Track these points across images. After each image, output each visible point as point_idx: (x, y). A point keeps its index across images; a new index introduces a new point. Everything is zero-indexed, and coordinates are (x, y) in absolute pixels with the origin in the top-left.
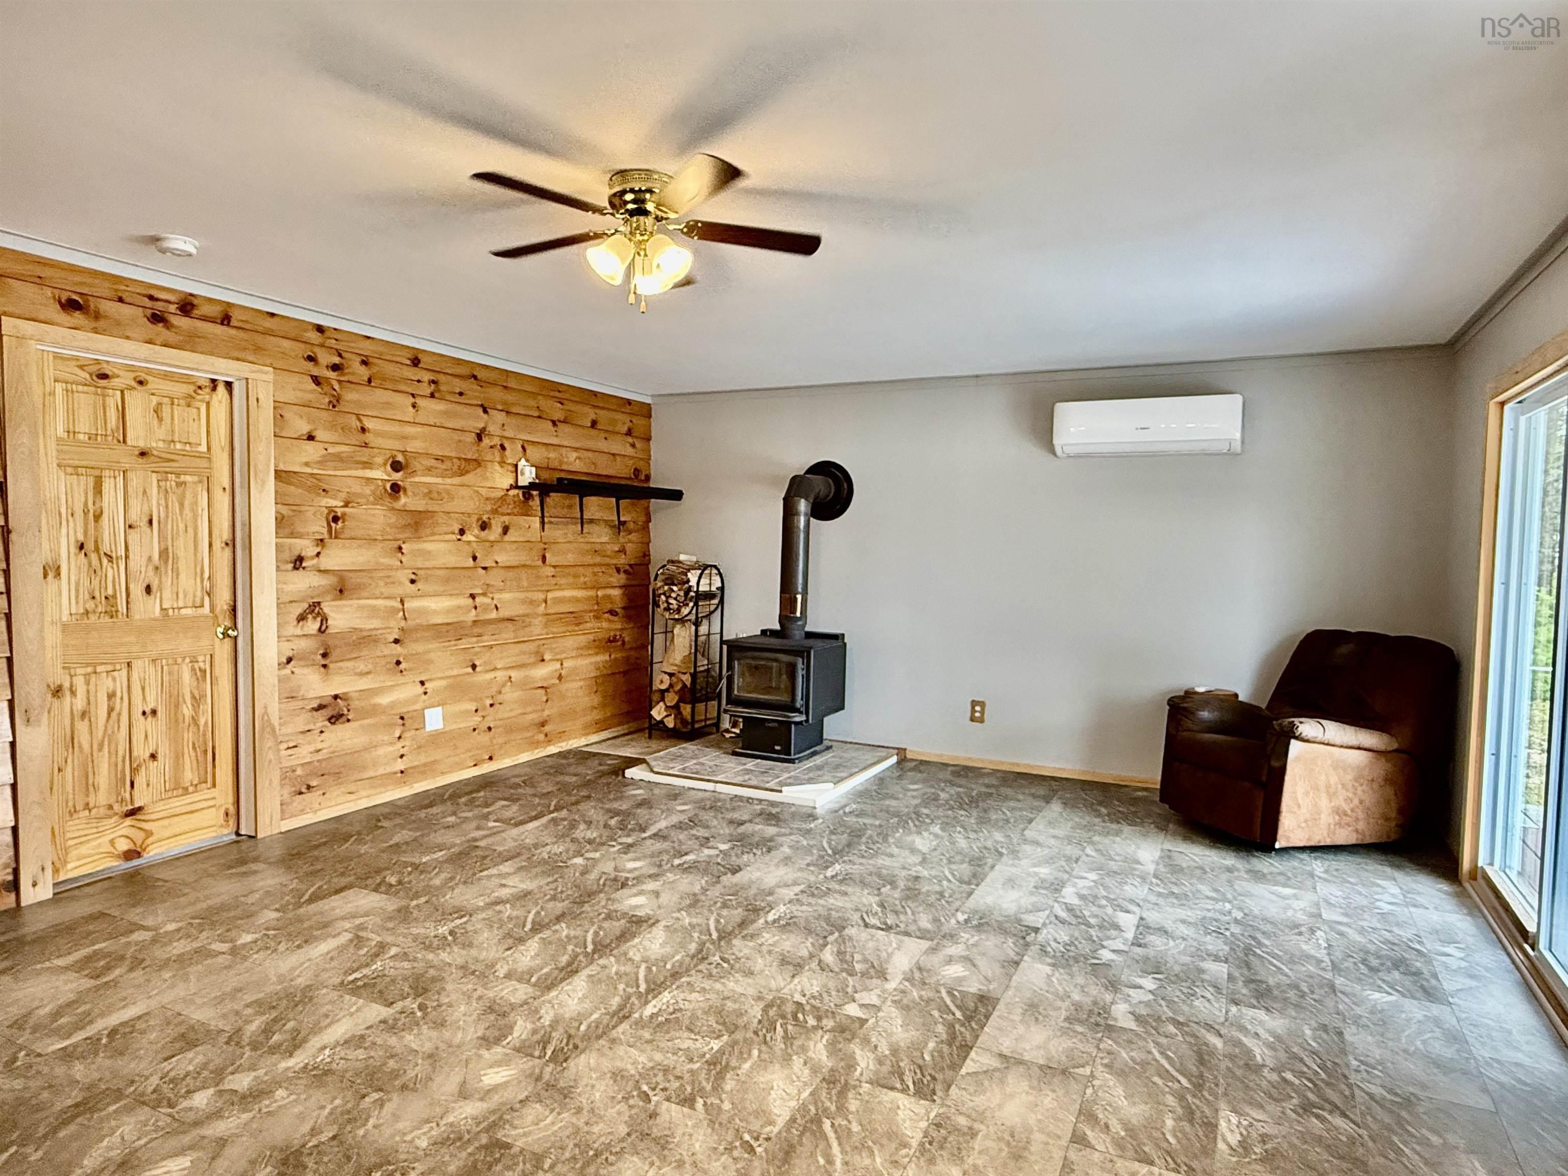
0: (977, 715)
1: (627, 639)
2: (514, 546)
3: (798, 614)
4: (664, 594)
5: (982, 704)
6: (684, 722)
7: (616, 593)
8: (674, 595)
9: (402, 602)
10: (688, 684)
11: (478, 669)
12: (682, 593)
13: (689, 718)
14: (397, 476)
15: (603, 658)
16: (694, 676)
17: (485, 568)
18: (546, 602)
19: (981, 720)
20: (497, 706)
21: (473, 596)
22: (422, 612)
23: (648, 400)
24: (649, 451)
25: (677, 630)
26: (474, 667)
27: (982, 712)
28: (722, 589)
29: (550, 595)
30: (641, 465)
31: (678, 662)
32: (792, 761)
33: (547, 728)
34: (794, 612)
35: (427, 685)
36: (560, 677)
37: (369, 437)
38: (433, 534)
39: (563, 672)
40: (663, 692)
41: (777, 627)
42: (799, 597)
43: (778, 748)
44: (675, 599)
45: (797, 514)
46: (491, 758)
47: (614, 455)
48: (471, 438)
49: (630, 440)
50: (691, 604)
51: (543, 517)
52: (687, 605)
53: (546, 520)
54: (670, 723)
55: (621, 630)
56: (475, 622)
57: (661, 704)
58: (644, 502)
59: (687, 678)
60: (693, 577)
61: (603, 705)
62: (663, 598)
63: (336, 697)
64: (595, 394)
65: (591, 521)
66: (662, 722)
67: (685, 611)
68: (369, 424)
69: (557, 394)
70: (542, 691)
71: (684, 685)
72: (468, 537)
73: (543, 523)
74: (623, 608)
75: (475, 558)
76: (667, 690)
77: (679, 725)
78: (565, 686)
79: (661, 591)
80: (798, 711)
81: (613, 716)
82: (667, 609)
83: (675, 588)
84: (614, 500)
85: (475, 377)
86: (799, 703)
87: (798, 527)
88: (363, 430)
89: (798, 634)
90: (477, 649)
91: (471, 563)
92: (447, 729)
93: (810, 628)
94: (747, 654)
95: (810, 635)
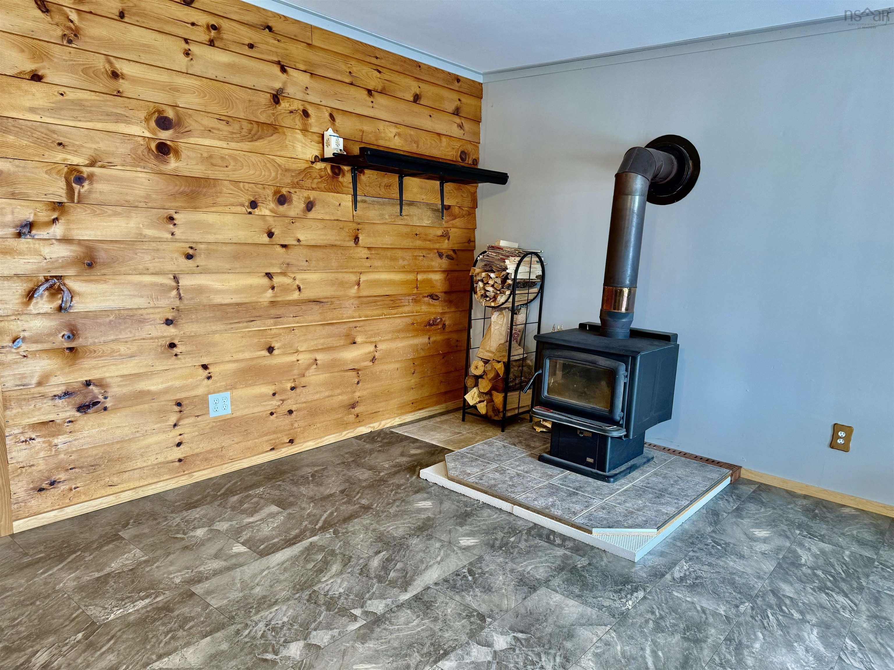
0: (841, 441)
1: (447, 323)
2: (320, 225)
3: (623, 310)
4: (482, 281)
5: (848, 429)
6: (496, 410)
7: (437, 277)
8: (491, 282)
9: (176, 279)
10: (501, 373)
11: (275, 352)
12: (499, 281)
13: (501, 407)
14: (165, 135)
15: (422, 340)
16: (507, 366)
17: (284, 246)
18: (359, 284)
19: (846, 449)
20: (298, 390)
21: (269, 275)
22: (200, 290)
23: (480, 79)
24: (477, 134)
25: (495, 317)
26: (271, 350)
27: (849, 439)
28: (542, 277)
29: (363, 278)
30: (469, 148)
31: (493, 349)
32: (605, 479)
33: (357, 410)
34: (619, 307)
35: (212, 369)
36: (373, 359)
37: (123, 85)
38: (214, 204)
39: (377, 355)
40: (477, 378)
41: (597, 321)
42: (626, 291)
43: (590, 462)
44: (493, 286)
45: (631, 194)
46: (291, 441)
47: (439, 134)
48: (265, 99)
49: (458, 120)
50: (508, 293)
51: (355, 195)
52: (504, 293)
53: (359, 198)
54: (482, 408)
55: (443, 313)
56: (272, 302)
57: (475, 390)
58: (470, 187)
59: (500, 367)
60: (511, 265)
61: (420, 386)
62: (481, 284)
63: (88, 383)
64: (419, 65)
65: (411, 204)
66: (474, 407)
67: (501, 299)
68: (123, 67)
69: (374, 61)
70: (354, 373)
71: (498, 375)
72: (264, 210)
73: (355, 202)
74: (445, 293)
75: (270, 235)
76: (481, 377)
77: (491, 413)
78: (378, 368)
79: (479, 278)
80: (617, 423)
82: (485, 296)
83: (492, 275)
84: (438, 183)
85: (269, 28)
86: (618, 414)
87: (631, 210)
88: (115, 75)
89: (622, 333)
90: (273, 332)
91: (265, 239)
92: (238, 414)
93: (636, 325)
94: (559, 353)
95: (636, 334)
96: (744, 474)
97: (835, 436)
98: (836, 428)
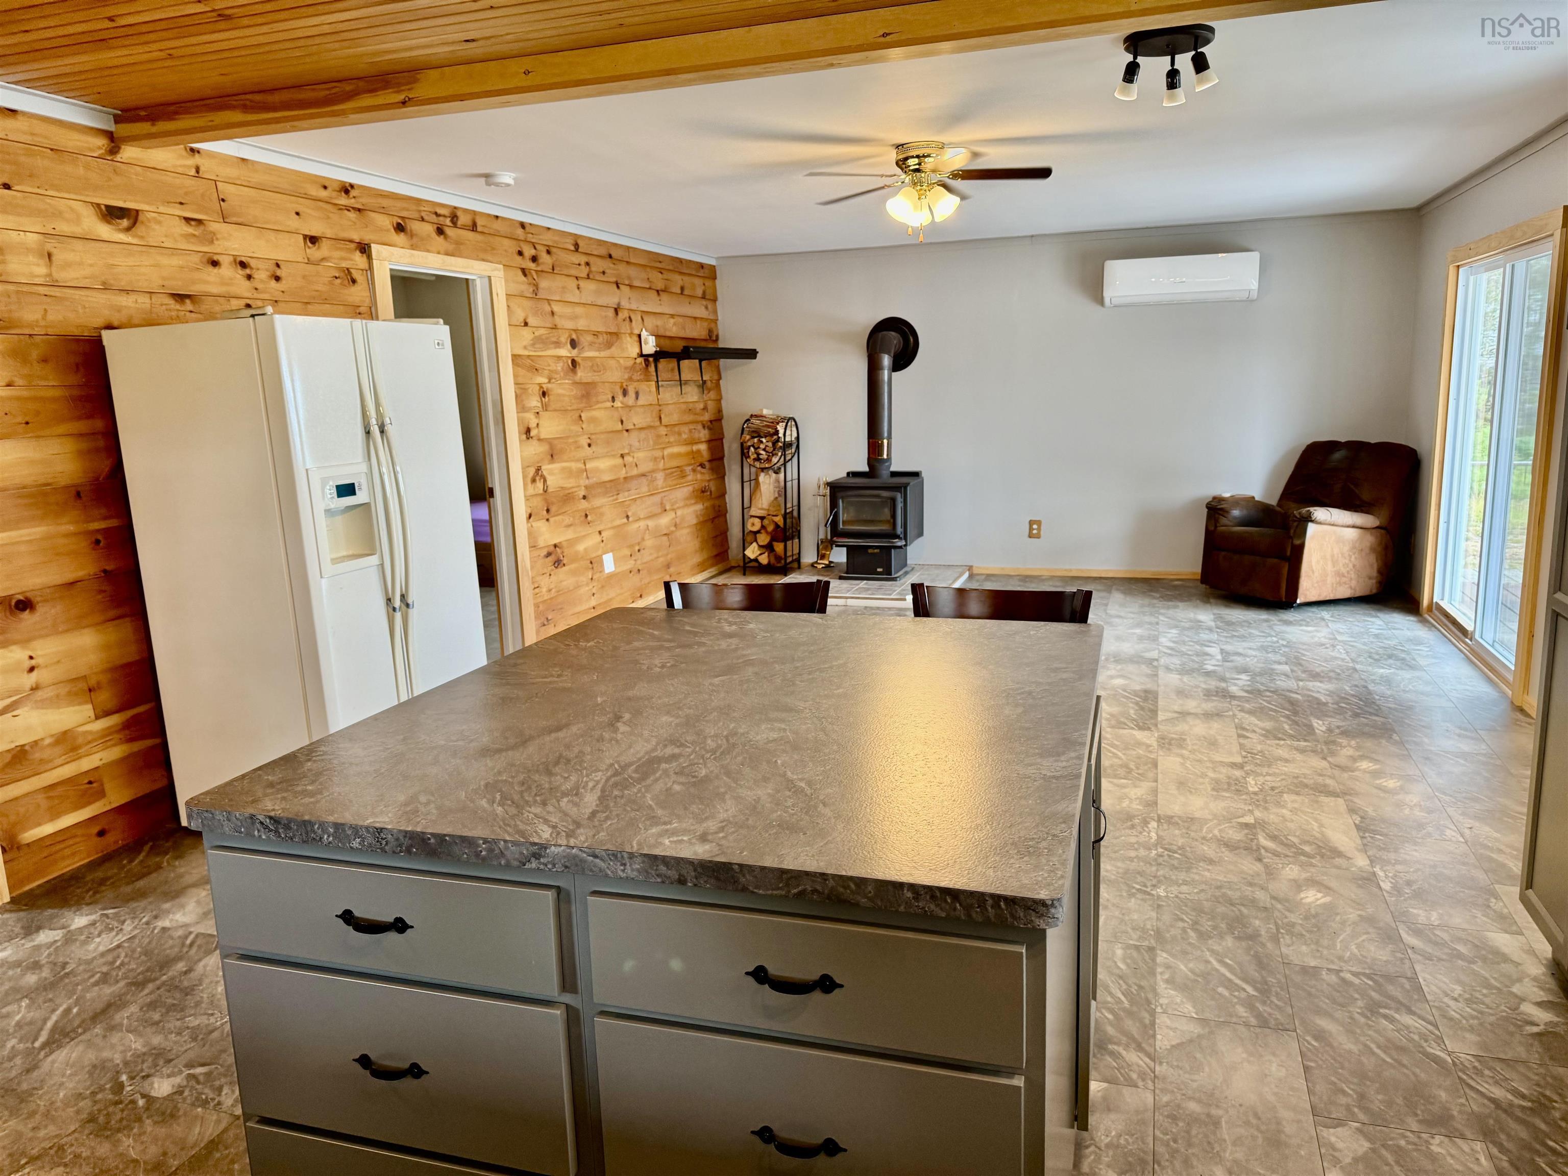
0: (1035, 532)
1: (713, 489)
2: (642, 410)
3: (885, 456)
4: (753, 446)
5: (1039, 523)
6: (778, 558)
7: (703, 447)
8: (762, 446)
9: (585, 463)
10: (781, 524)
11: (631, 519)
12: (770, 444)
13: (782, 555)
14: (574, 353)
15: (699, 507)
16: (785, 517)
17: (627, 431)
18: (663, 458)
19: (1038, 536)
20: (642, 551)
21: (622, 456)
22: (597, 470)
23: (713, 262)
24: (715, 312)
25: (762, 477)
26: (628, 517)
27: (1039, 529)
28: (798, 438)
29: (666, 452)
30: (713, 325)
31: (765, 506)
32: (894, 579)
34: (882, 455)
35: (603, 534)
36: (676, 525)
37: (556, 320)
38: (598, 402)
39: (678, 520)
40: (756, 533)
41: (866, 469)
42: (885, 441)
43: (879, 570)
44: (764, 450)
45: (882, 369)
46: (641, 596)
47: (695, 318)
48: (611, 313)
49: (704, 302)
50: (780, 454)
51: (658, 381)
52: (777, 454)
53: (660, 383)
54: (764, 560)
55: (709, 481)
56: (625, 478)
57: (755, 544)
58: (715, 361)
59: (779, 520)
60: (781, 428)
61: (702, 549)
62: (752, 449)
63: (555, 546)
64: (680, 261)
65: (687, 382)
66: (756, 560)
67: (775, 460)
68: (556, 308)
69: (658, 265)
70: (665, 538)
71: (777, 526)
72: (618, 404)
73: (658, 387)
74: (709, 461)
75: (622, 422)
76: (758, 532)
77: (773, 561)
78: (678, 533)
79: (749, 444)
80: (898, 537)
81: (708, 559)
82: (758, 459)
83: (764, 440)
84: (697, 361)
85: (610, 256)
86: (899, 530)
87: (883, 380)
88: (553, 313)
89: (885, 474)
90: (627, 503)
91: (619, 427)
92: (618, 570)
93: (893, 469)
94: (850, 493)
95: (894, 474)
96: (975, 571)
97: (1031, 529)
98: (1031, 523)
